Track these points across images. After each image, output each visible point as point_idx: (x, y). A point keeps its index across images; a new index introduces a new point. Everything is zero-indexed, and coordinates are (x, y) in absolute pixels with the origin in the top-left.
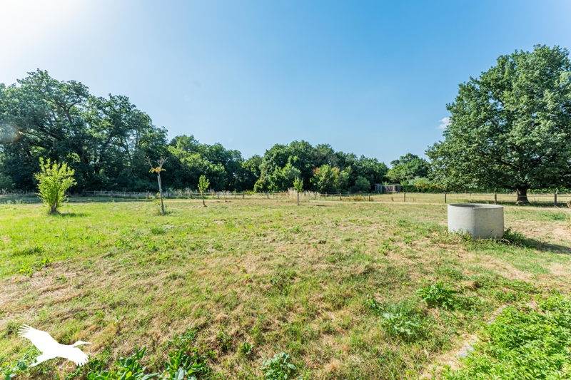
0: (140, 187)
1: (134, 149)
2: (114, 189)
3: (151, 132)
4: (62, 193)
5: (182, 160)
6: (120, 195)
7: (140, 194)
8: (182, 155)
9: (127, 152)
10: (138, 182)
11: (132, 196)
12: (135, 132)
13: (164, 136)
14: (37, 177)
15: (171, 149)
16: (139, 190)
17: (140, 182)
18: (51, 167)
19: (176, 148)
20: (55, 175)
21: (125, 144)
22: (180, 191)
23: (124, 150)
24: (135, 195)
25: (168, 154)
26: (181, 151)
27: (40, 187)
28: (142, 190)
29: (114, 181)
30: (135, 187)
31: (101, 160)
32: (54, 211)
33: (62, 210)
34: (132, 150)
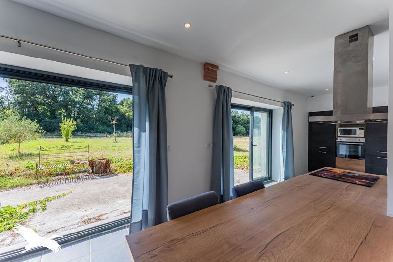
0: (101, 130)
1: (97, 107)
2: (86, 131)
3: (108, 96)
4: (70, 133)
5: (127, 114)
6: (90, 135)
7: (101, 135)
8: (126, 111)
9: (93, 108)
10: (100, 128)
11: (97, 135)
12: (98, 96)
13: (116, 99)
14: (61, 125)
15: (120, 107)
16: (100, 132)
17: (101, 128)
18: (67, 121)
19: (123, 106)
20: (68, 125)
21: (92, 103)
22: (125, 133)
23: (92, 107)
24: (98, 135)
25: (118, 110)
26: (126, 109)
27: (62, 129)
28: (102, 132)
29: (86, 127)
30: (99, 130)
31: (78, 114)
32: (67, 140)
33: (70, 140)
34: (96, 108)
